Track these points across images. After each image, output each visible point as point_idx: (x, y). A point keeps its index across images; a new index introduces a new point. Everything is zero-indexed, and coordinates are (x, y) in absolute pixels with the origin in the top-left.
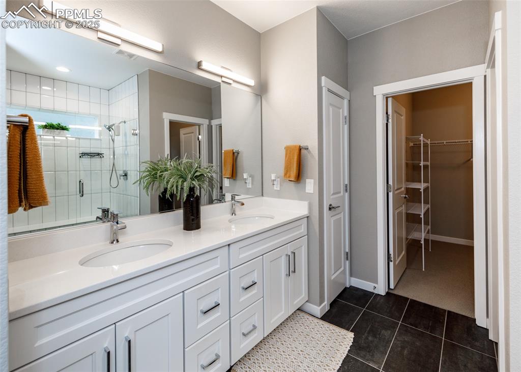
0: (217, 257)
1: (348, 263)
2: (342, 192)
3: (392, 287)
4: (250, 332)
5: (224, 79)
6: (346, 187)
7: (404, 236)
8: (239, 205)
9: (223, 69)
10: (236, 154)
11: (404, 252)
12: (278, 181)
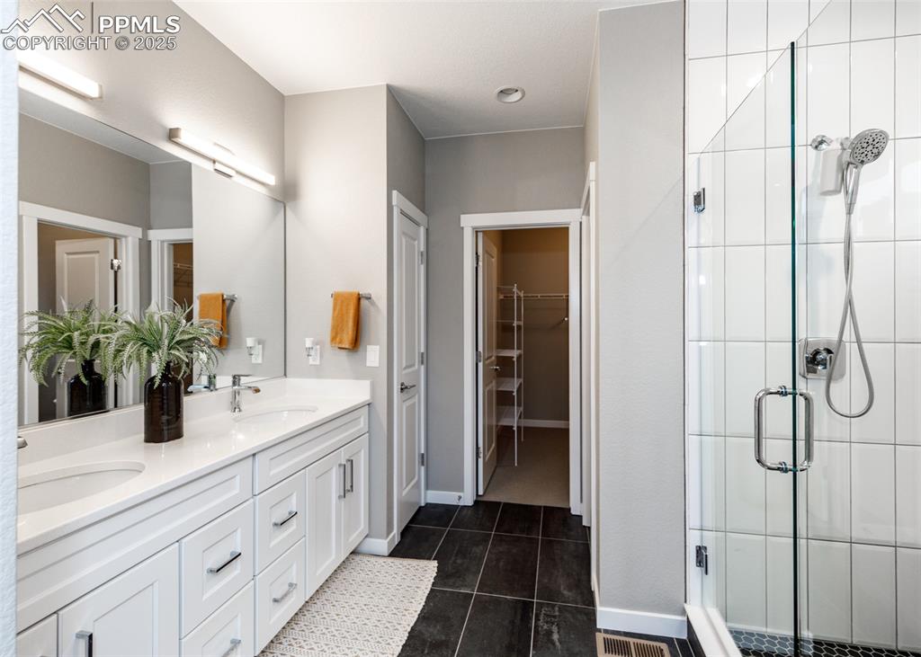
0: (235, 477)
1: (423, 468)
2: (417, 364)
3: (481, 493)
4: (286, 595)
5: (218, 166)
6: (422, 357)
7: (494, 423)
8: (250, 392)
9: (217, 148)
10: (228, 302)
11: (494, 445)
12: (316, 350)
